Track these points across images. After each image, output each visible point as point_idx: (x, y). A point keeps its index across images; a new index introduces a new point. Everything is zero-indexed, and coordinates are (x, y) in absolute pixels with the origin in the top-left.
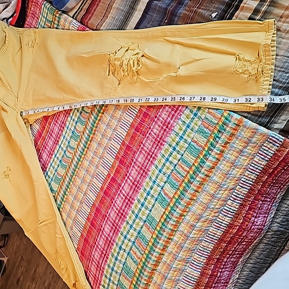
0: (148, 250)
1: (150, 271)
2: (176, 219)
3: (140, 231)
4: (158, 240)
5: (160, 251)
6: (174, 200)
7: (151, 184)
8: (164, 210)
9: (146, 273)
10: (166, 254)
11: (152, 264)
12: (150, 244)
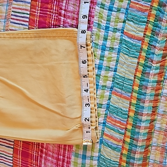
0: (130, 124)
1: (143, 150)
2: (158, 65)
3: (108, 104)
4: (141, 104)
5: (149, 118)
6: (147, 40)
7: (102, 33)
8: (136, 60)
9: (137, 156)
10: (159, 118)
11: (143, 141)
12: (132, 114)
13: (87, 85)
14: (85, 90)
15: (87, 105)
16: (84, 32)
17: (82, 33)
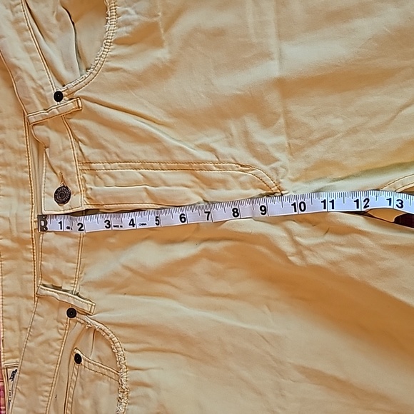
13: (143, 224)
14: (132, 220)
15: (108, 224)
16: (236, 214)
17: (233, 210)
